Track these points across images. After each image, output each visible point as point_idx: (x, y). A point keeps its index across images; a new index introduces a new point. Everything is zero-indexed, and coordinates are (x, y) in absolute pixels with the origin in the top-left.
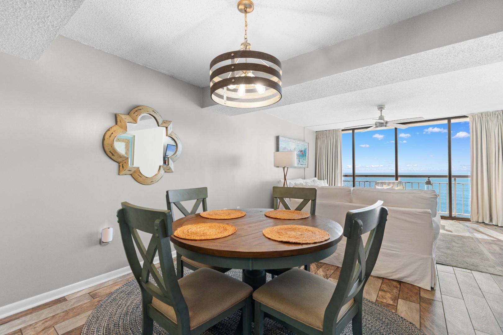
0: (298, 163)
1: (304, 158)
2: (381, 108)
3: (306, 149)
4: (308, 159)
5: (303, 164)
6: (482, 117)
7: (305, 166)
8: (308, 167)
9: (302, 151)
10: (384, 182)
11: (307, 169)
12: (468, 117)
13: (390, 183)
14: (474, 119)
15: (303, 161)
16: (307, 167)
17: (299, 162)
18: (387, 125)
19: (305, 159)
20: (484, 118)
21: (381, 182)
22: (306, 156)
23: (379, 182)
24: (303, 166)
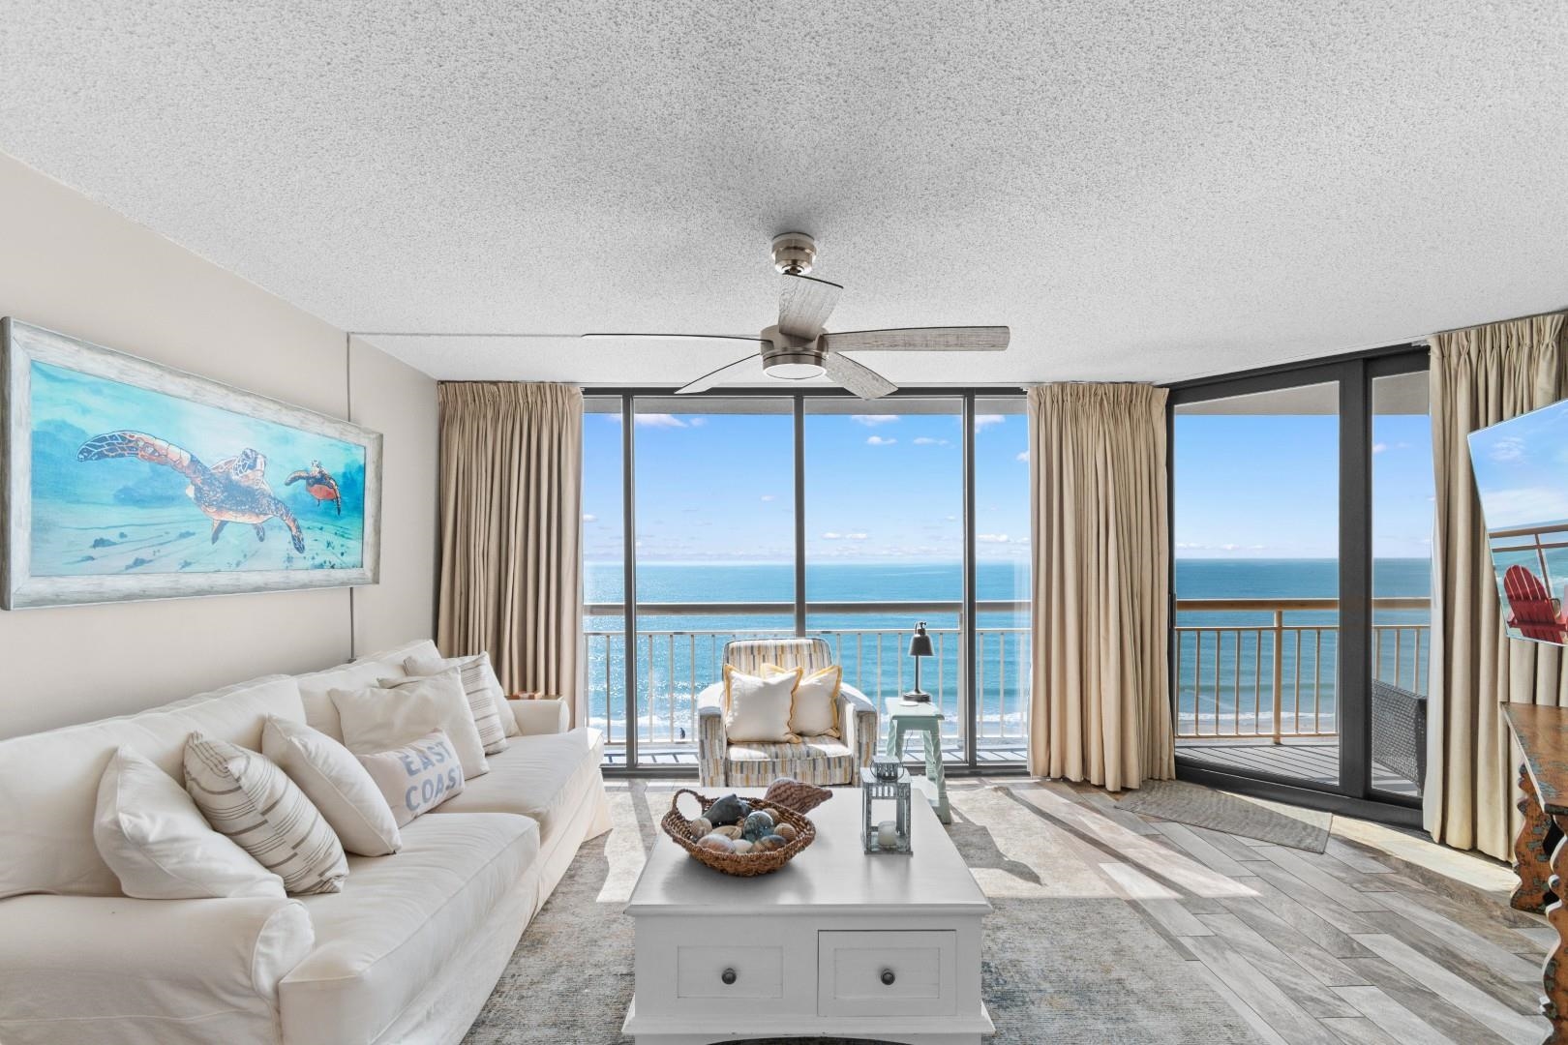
0: (289, 559)
1: (348, 522)
2: (793, 247)
3: (363, 469)
4: (378, 531)
5: (335, 560)
6: (1063, 401)
7: (354, 573)
8: (376, 581)
9: (322, 479)
10: (759, 647)
11: (367, 596)
12: (1026, 393)
13: (782, 647)
14: (1042, 402)
15: (337, 541)
16: (369, 575)
17: (300, 549)
18: (824, 354)
19: (357, 533)
20: (1068, 405)
21: (746, 647)
22: (360, 509)
23: (739, 649)
24: (339, 575)
